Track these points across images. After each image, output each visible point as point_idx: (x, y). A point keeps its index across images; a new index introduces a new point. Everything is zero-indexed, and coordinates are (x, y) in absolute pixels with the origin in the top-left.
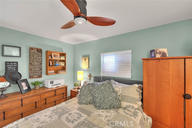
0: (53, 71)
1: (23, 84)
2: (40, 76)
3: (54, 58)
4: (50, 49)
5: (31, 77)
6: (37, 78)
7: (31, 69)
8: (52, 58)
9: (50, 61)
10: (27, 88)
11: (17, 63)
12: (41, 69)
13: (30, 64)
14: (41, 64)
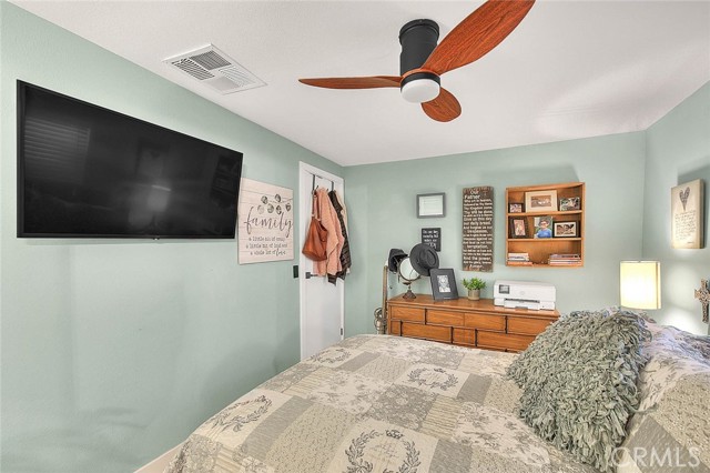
0: (526, 256)
1: (443, 280)
2: (488, 268)
3: (529, 209)
4: (518, 182)
5: (466, 266)
6: (480, 270)
7: (465, 247)
8: (523, 210)
9: (516, 222)
10: (448, 290)
11: (439, 230)
12: (491, 247)
13: (465, 232)
14: (490, 231)
